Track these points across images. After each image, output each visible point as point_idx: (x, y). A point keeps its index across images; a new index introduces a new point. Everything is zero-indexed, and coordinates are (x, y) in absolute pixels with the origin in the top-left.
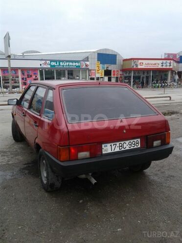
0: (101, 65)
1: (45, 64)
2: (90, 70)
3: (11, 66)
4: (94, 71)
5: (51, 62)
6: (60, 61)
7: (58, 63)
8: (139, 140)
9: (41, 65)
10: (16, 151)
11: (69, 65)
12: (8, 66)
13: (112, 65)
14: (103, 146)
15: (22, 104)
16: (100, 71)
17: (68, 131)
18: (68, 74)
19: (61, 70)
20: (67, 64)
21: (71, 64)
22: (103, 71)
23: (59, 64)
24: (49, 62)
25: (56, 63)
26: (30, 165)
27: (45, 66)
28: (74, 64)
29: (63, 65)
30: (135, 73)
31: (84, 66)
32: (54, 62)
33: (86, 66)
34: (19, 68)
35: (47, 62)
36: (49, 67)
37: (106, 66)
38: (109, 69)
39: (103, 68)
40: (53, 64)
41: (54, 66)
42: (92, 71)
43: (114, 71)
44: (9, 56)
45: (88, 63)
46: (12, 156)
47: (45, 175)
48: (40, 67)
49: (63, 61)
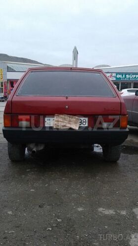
1: (111, 77)
5: (116, 75)
6: (126, 74)
8: (87, 119)
11: (135, 77)
14: (46, 119)
17: (11, 101)
20: (134, 76)
21: (137, 76)
23: (125, 76)
25: (122, 76)
29: (129, 78)
32: (120, 74)
35: (113, 74)
36: (115, 79)
40: (119, 76)
41: (120, 78)
49: (129, 74)
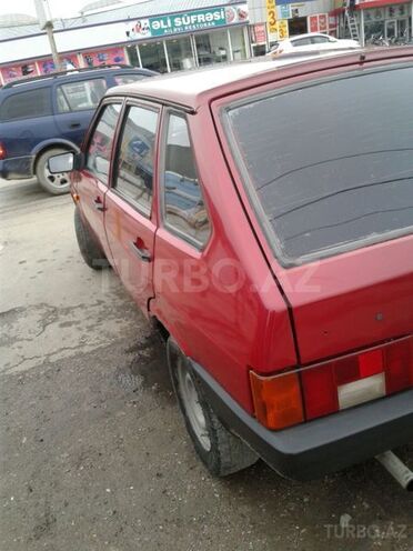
0: (279, 7)
1: (138, 31)
2: (250, 27)
3: (59, 51)
4: (262, 28)
5: (151, 22)
6: (173, 16)
7: (169, 21)
9: (128, 33)
10: (100, 302)
11: (196, 22)
12: (50, 52)
13: (307, 3)
15: (90, 164)
16: (277, 26)
17: (290, 309)
18: (198, 46)
19: (178, 41)
20: (193, 20)
21: (201, 17)
22: (286, 23)
23: (173, 23)
24: (147, 21)
25: (166, 23)
26: (145, 353)
27: (139, 36)
28: (210, 16)
29: (183, 26)
30: (368, 16)
31: (236, 17)
32: (159, 20)
33: (242, 16)
34: (79, 51)
35: (143, 22)
36: (149, 35)
37: (291, 7)
38: (301, 14)
39: (284, 14)
40: (157, 25)
41: (161, 30)
42: (258, 29)
43: (313, 19)
44: (49, 25)
45: (243, 8)
46: (90, 322)
47: (202, 419)
48: (126, 39)
49: (180, 14)
